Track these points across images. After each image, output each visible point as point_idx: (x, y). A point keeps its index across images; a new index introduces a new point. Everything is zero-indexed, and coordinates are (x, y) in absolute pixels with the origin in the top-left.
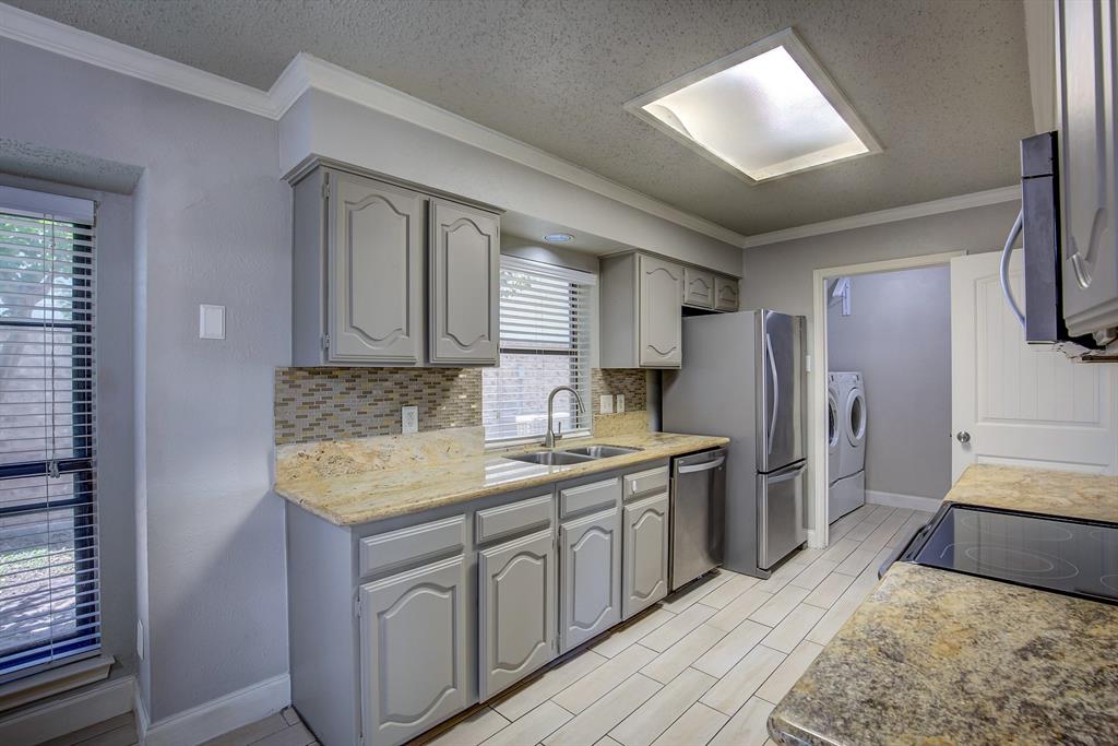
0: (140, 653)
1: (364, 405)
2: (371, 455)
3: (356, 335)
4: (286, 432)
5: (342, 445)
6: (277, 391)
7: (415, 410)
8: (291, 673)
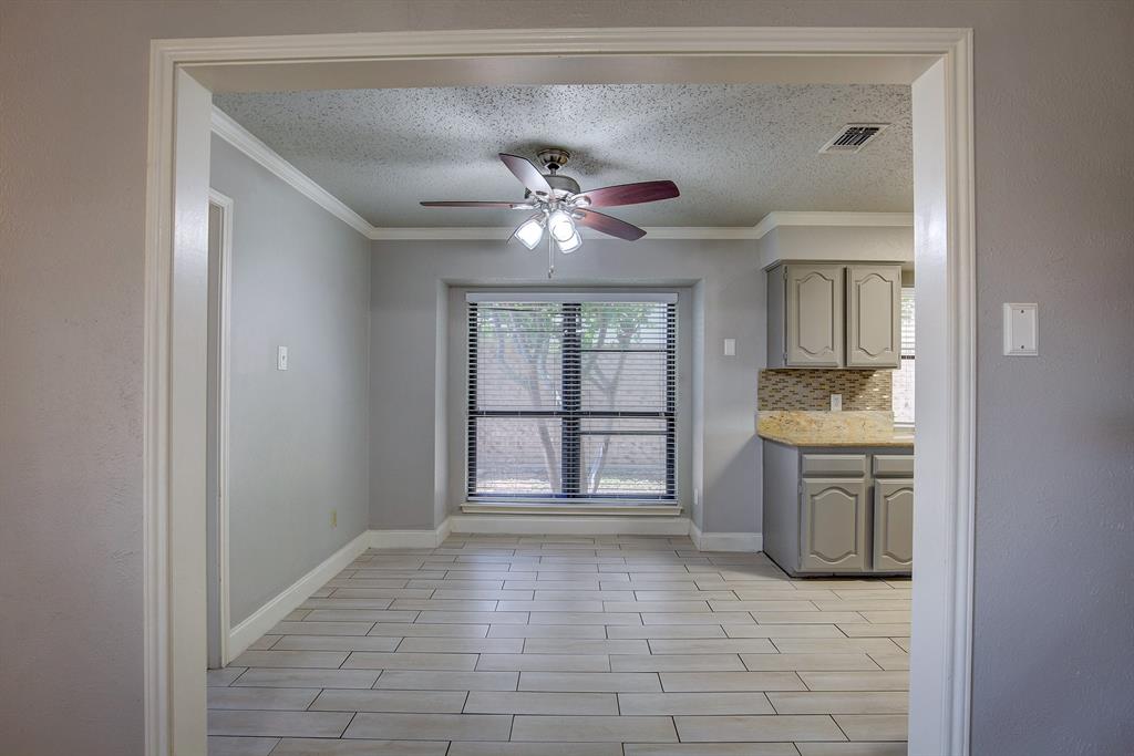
0: (696, 502)
1: (806, 391)
2: (811, 421)
3: (802, 351)
4: (763, 404)
5: (793, 414)
6: (760, 382)
7: (840, 396)
8: (763, 534)
